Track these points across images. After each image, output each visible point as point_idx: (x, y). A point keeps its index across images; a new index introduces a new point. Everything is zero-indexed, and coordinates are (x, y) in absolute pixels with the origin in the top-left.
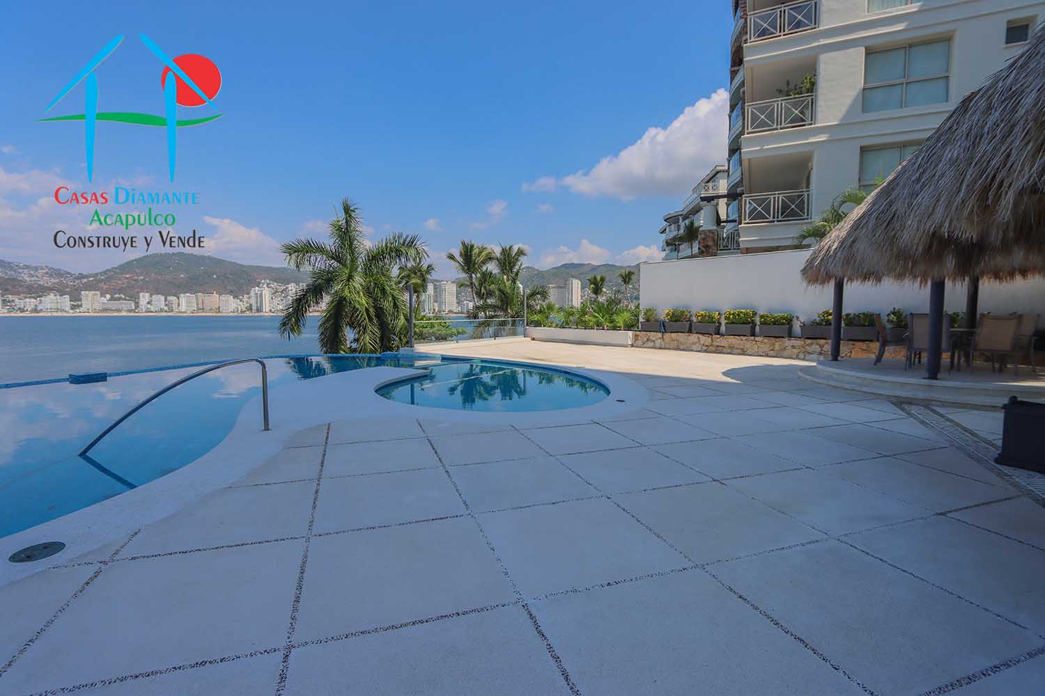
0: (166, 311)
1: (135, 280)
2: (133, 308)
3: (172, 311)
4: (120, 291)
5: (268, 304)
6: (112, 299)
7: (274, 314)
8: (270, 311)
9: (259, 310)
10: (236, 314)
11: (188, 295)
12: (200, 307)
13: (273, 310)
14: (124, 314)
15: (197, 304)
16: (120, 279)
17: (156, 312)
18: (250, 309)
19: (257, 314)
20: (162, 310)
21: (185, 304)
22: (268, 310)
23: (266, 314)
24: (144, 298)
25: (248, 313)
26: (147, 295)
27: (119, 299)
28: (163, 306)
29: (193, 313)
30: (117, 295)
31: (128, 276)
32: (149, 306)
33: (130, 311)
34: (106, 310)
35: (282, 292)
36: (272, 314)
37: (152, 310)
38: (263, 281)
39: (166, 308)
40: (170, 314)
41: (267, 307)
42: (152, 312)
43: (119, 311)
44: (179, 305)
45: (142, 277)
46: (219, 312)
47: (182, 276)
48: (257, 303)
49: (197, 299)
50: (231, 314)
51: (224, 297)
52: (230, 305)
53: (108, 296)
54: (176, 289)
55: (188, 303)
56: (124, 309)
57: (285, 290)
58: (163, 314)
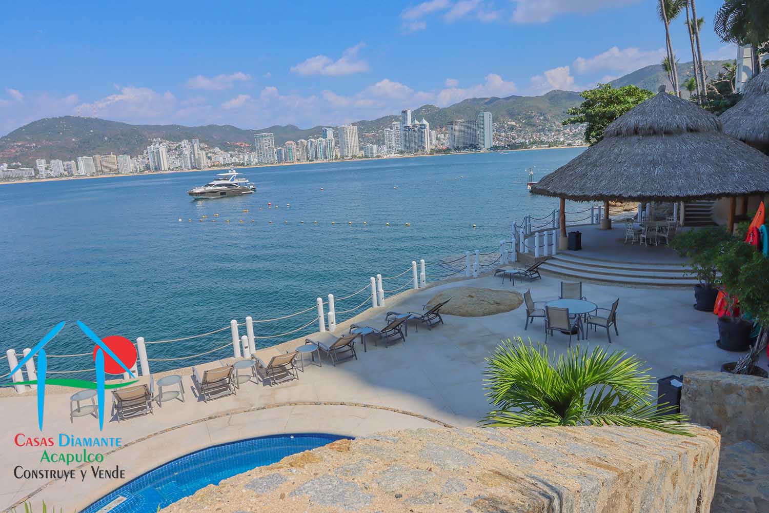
0: (66, 176)
1: (27, 148)
2: (34, 175)
3: (72, 175)
4: (16, 159)
5: (165, 162)
6: (9, 167)
7: (174, 172)
8: (169, 169)
9: (158, 168)
10: (136, 174)
11: (84, 157)
12: (99, 169)
13: (171, 169)
14: (25, 181)
15: (96, 166)
16: (13, 147)
17: (56, 177)
18: (148, 168)
19: (156, 173)
20: (62, 175)
21: (84, 167)
22: (166, 168)
23: (165, 172)
24: (41, 164)
25: (147, 172)
26: (43, 161)
27: (18, 167)
28: (62, 171)
29: (93, 176)
30: (14, 164)
31: (20, 144)
32: (49, 171)
33: (30, 178)
34: (8, 178)
35: (176, 149)
36: (172, 172)
37: (52, 175)
38: (154, 140)
39: (66, 173)
40: (71, 178)
41: (165, 165)
42: (52, 177)
43: (21, 178)
44: (78, 170)
45: (34, 144)
46: (119, 173)
47: (74, 140)
48: (154, 162)
49: (94, 160)
50: (131, 174)
51: (121, 158)
52: (129, 165)
53: (6, 165)
54: (71, 153)
55: (87, 165)
56: (24, 176)
57: (178, 147)
58: (63, 179)
